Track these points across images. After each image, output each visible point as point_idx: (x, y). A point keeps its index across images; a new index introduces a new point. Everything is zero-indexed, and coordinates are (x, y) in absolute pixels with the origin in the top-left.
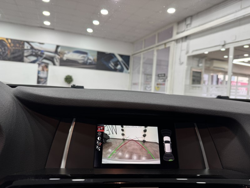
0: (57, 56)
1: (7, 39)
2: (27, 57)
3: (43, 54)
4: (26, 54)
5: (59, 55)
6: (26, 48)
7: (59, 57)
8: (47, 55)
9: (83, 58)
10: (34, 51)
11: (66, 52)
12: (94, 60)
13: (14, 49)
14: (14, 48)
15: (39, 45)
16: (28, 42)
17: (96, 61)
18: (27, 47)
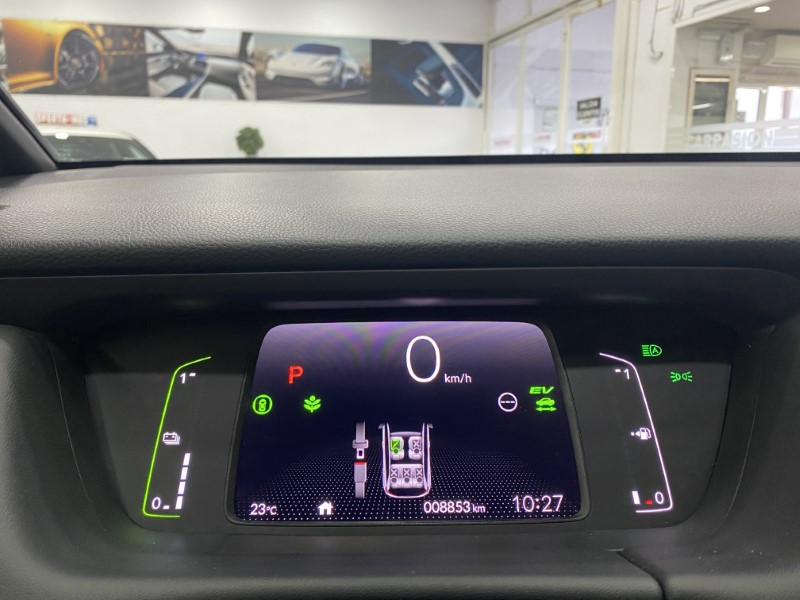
0: (247, 69)
1: (92, 26)
2: (156, 77)
3: (204, 65)
4: (152, 71)
5: (252, 65)
6: (149, 49)
7: (253, 72)
8: (214, 67)
9: (326, 69)
10: (175, 57)
11: (273, 52)
12: (362, 69)
13: (115, 57)
15: (186, 35)
16: (155, 30)
17: (369, 73)
18: (155, 46)
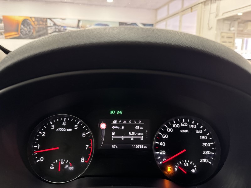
1: (31, 18)
8: (69, 30)
10: (57, 27)
14: (38, 26)
15: (60, 20)
18: (50, 24)
